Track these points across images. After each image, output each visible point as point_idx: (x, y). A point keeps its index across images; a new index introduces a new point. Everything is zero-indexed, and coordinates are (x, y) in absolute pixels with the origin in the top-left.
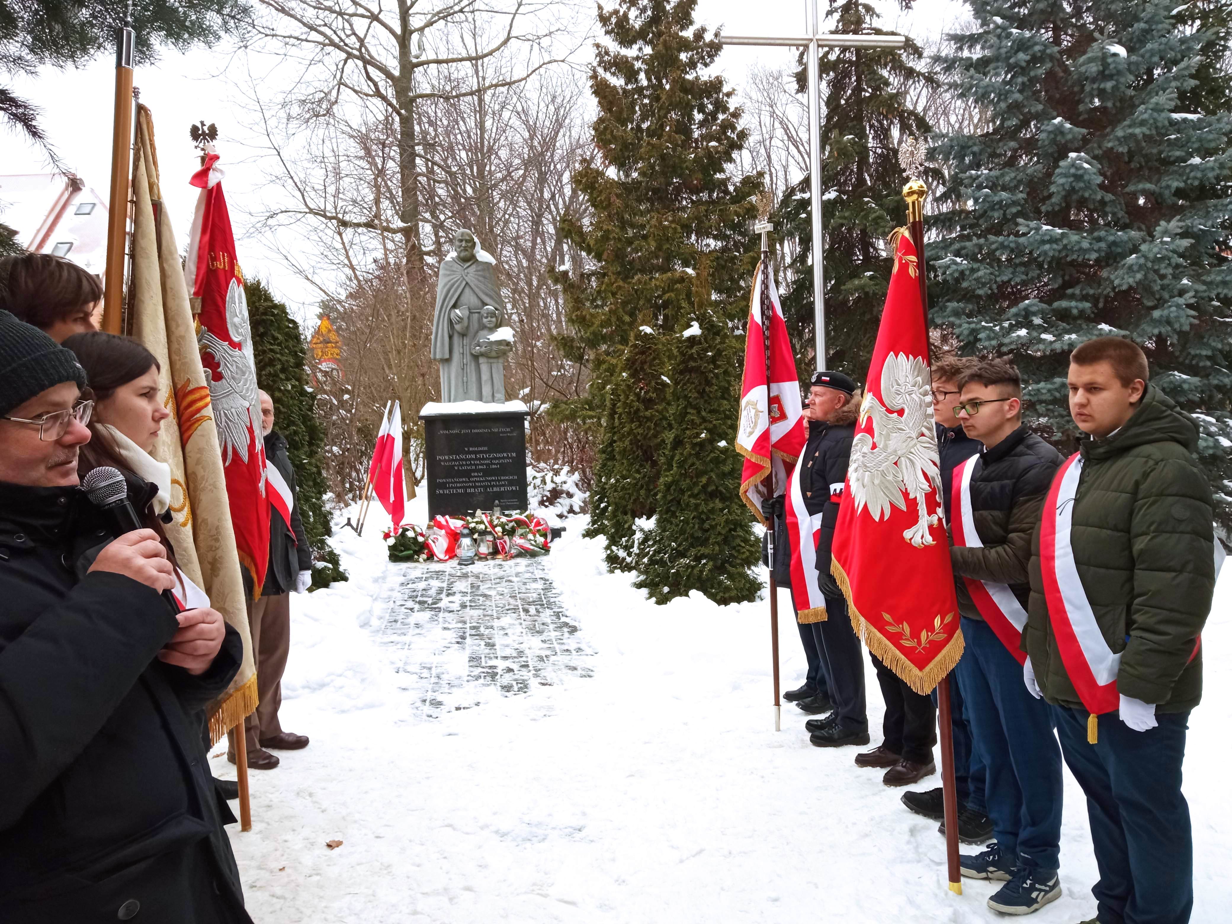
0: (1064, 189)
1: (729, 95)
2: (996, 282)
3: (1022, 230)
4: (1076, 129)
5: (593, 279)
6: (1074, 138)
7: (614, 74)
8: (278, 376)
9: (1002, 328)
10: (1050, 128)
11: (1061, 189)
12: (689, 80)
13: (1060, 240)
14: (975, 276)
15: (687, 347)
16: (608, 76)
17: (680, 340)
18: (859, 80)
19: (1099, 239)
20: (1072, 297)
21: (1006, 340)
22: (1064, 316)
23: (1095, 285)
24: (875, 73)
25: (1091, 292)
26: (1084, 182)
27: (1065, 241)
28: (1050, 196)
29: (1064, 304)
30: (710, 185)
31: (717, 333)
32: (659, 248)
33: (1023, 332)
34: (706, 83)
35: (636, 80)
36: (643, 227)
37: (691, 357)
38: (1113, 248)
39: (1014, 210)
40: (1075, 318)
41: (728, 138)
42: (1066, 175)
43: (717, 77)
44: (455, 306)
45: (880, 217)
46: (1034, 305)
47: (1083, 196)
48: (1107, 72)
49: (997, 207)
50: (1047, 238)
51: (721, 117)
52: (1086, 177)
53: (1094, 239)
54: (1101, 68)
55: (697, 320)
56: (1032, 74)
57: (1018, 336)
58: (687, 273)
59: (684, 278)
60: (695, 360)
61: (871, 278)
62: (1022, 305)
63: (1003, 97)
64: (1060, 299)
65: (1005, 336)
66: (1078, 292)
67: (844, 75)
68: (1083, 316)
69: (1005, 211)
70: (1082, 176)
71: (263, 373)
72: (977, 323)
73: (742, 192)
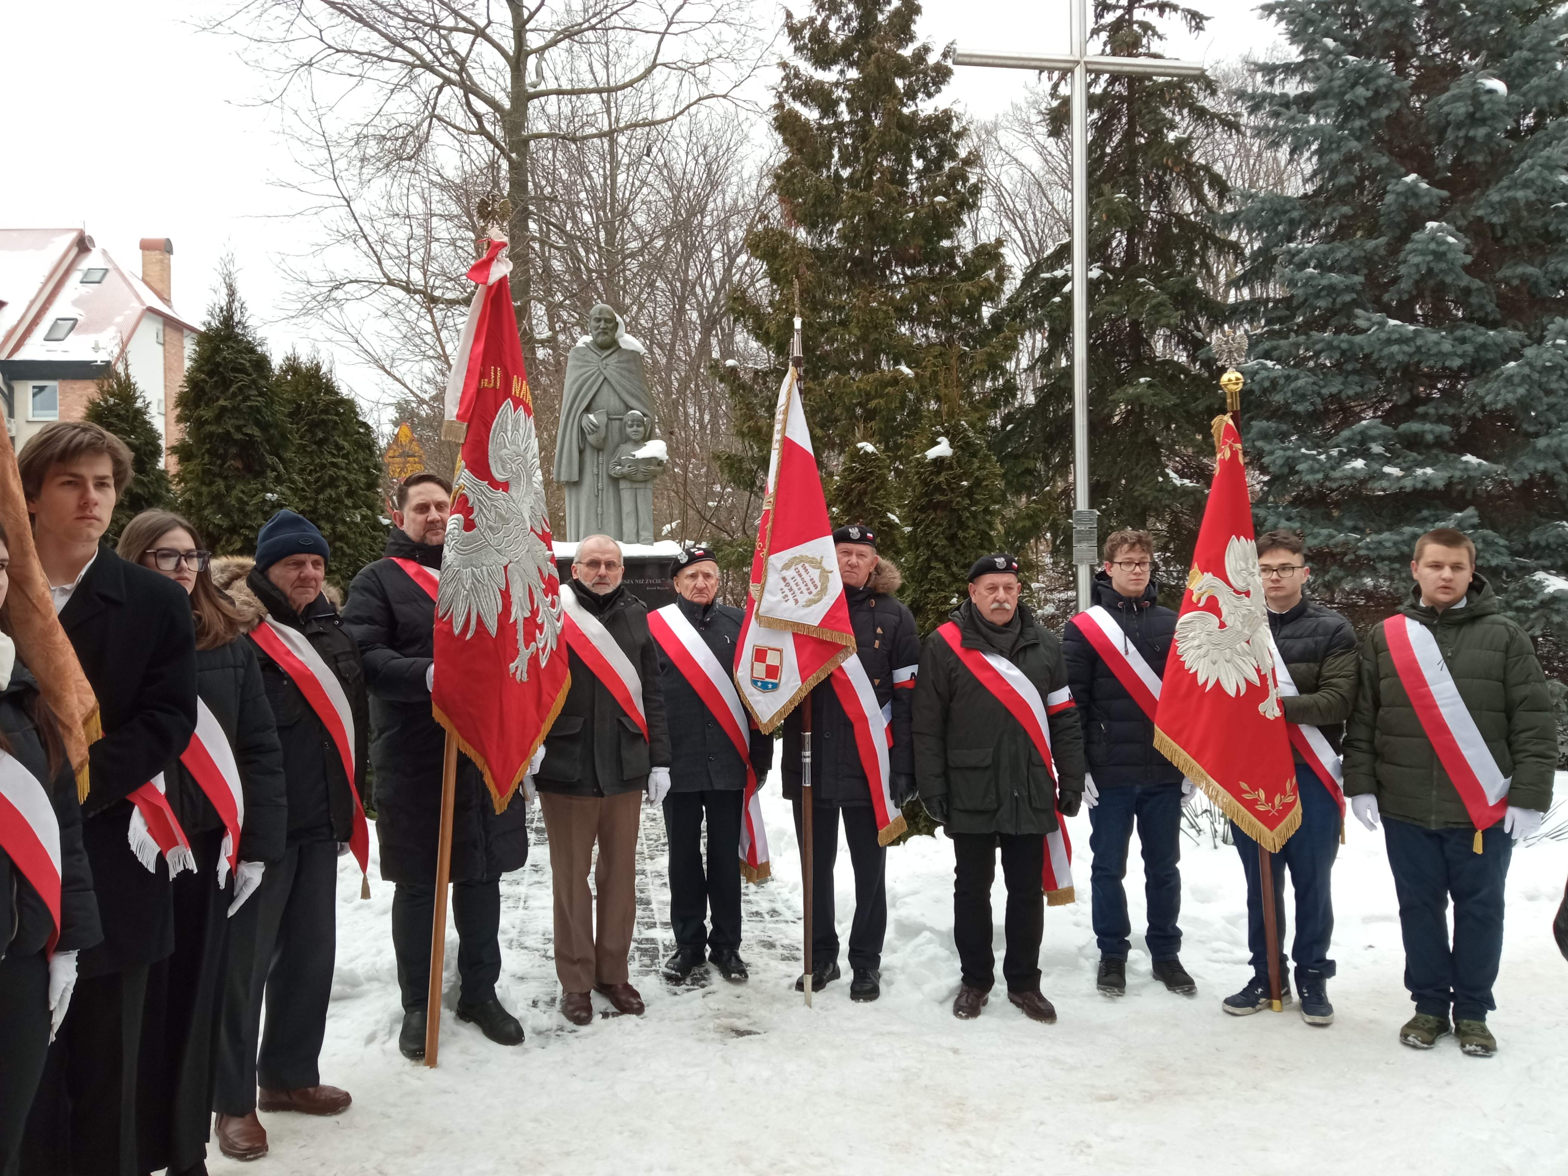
0: (1418, 271)
1: (959, 135)
2: (1319, 394)
3: (1361, 323)
4: (1436, 191)
5: (770, 378)
6: (1431, 203)
7: (805, 104)
8: (342, 502)
9: (1329, 457)
10: (1400, 188)
11: (1413, 270)
12: (907, 117)
13: (1413, 339)
14: (1293, 386)
15: (932, 473)
16: (798, 106)
17: (920, 463)
18: (1131, 122)
19: (1463, 340)
20: (1424, 417)
21: (1337, 474)
22: (1414, 442)
23: (1456, 403)
24: (1155, 111)
25: (1451, 411)
26: (1447, 261)
27: (1419, 342)
28: (1395, 280)
29: (1415, 426)
30: (933, 256)
31: (974, 455)
32: (863, 339)
33: (1359, 463)
34: (929, 118)
35: (835, 113)
36: (841, 308)
37: (938, 488)
38: (1482, 353)
39: (1348, 298)
40: (1429, 447)
41: (957, 192)
42: (1423, 253)
43: (945, 111)
44: (588, 410)
45: (1160, 304)
46: (1375, 427)
47: (1443, 283)
48: (1478, 115)
49: (1324, 293)
50: (1395, 336)
51: (947, 166)
52: (1450, 256)
53: (1455, 339)
54: (1471, 109)
56: (1374, 116)
57: (1354, 469)
58: (902, 373)
59: (896, 380)
60: (943, 492)
61: (1150, 385)
62: (1357, 427)
63: (1334, 146)
64: (1406, 420)
65: (1333, 468)
66: (1432, 411)
67: (1112, 114)
68: (1439, 442)
69: (1334, 300)
70: (1444, 254)
71: (321, 497)
72: (1294, 450)
73: (975, 267)
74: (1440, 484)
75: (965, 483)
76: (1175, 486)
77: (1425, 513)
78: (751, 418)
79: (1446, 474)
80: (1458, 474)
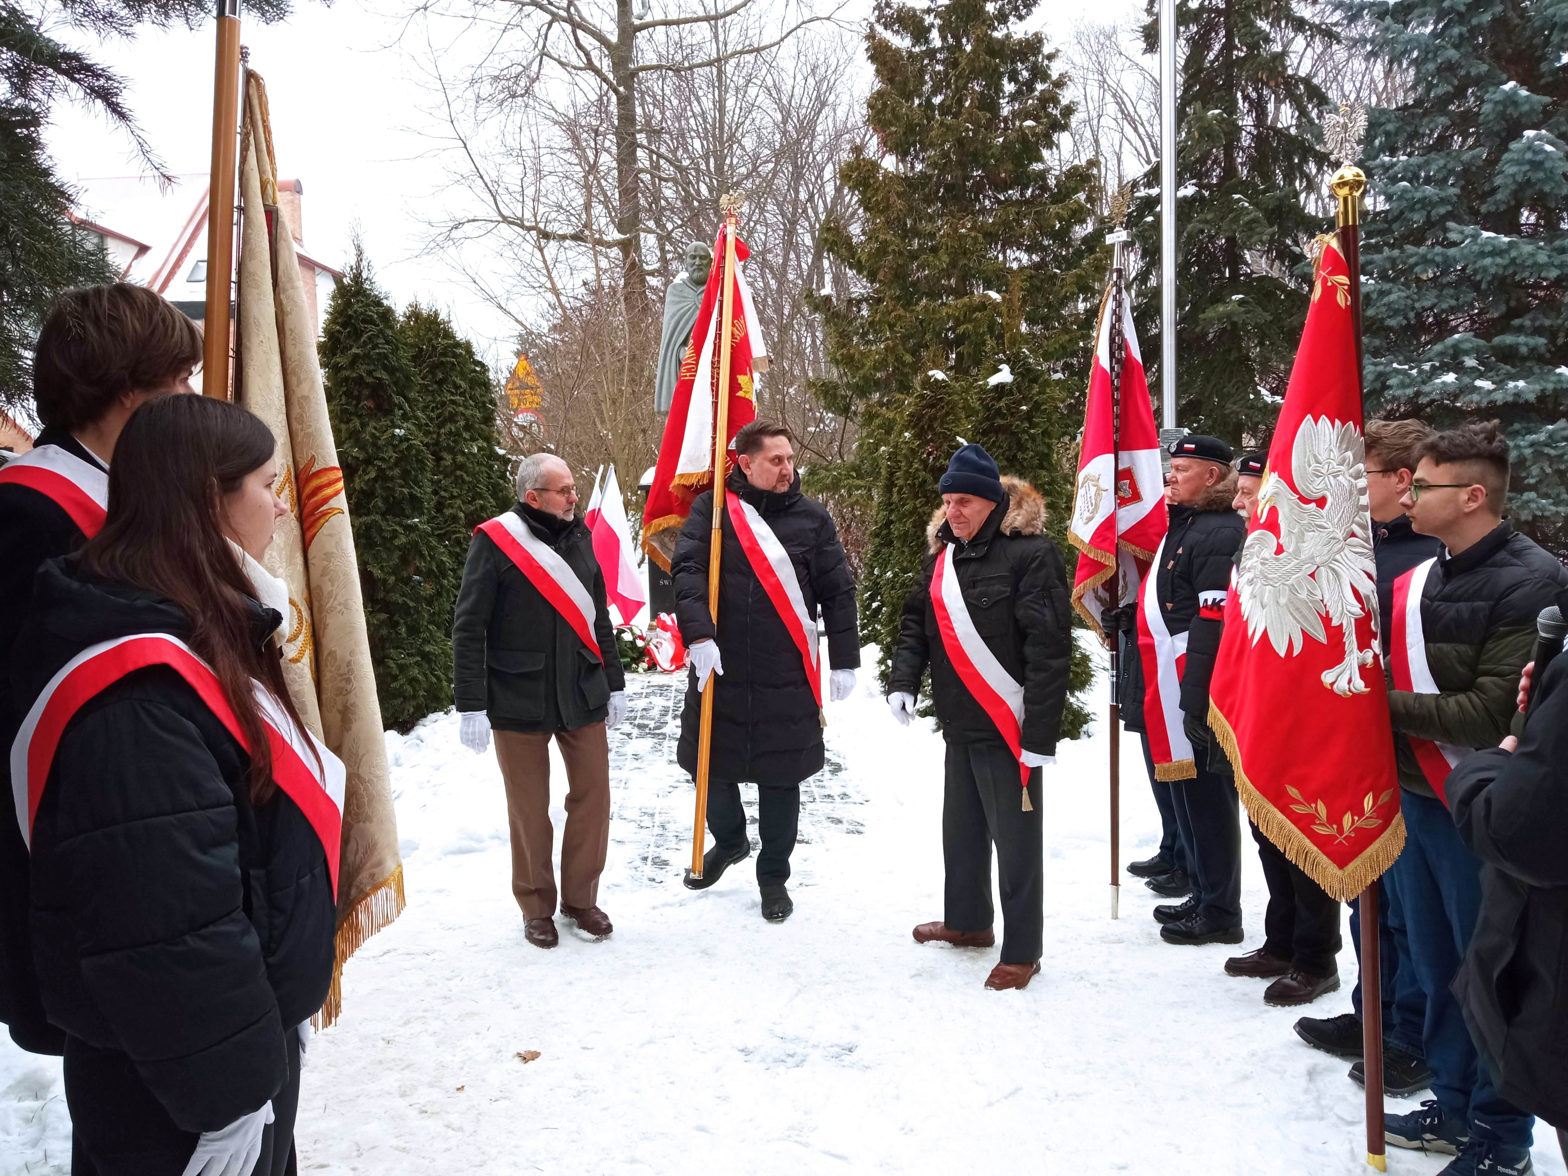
0: (1515, 181)
1: (1050, 57)
2: (1413, 308)
3: (1453, 236)
4: (1536, 98)
5: (864, 305)
6: (1532, 110)
7: (897, 32)
8: (460, 435)
9: (1421, 372)
10: (1497, 97)
11: (1510, 181)
12: (998, 40)
13: (1507, 251)
14: (1385, 300)
15: (993, 399)
16: (889, 36)
17: (983, 390)
18: (1229, 36)
19: (1562, 250)
20: (1520, 330)
21: (1426, 389)
22: (1508, 355)
23: (1553, 314)
24: (1252, 24)
25: (1547, 323)
26: (1544, 170)
27: (1513, 254)
28: (1494, 191)
29: (1508, 339)
30: (1022, 179)
31: (1035, 380)
32: (953, 264)
33: (1450, 377)
34: (1020, 42)
35: (927, 41)
36: (932, 236)
37: (999, 412)
39: (1442, 210)
40: (1524, 359)
41: (1049, 115)
42: (1518, 163)
43: (1036, 34)
44: (685, 343)
45: (1254, 221)
46: (1467, 340)
47: (1541, 191)
49: (1418, 206)
50: (1489, 248)
51: (1040, 87)
52: (1549, 164)
53: (1554, 250)
55: (1007, 362)
56: (1474, 21)
57: (1444, 383)
58: (990, 298)
59: (984, 305)
60: (1004, 417)
61: (1241, 303)
62: (1449, 341)
63: (1430, 55)
64: (1502, 332)
65: (1424, 383)
66: (1528, 323)
67: (1209, 29)
68: (1535, 355)
69: (1429, 212)
70: (1541, 163)
71: (443, 431)
72: (1386, 365)
73: (1067, 188)
74: (1532, 397)
75: (1024, 408)
76: (1265, 403)
77: (1517, 426)
78: (844, 346)
79: (1537, 387)
80: (1550, 386)
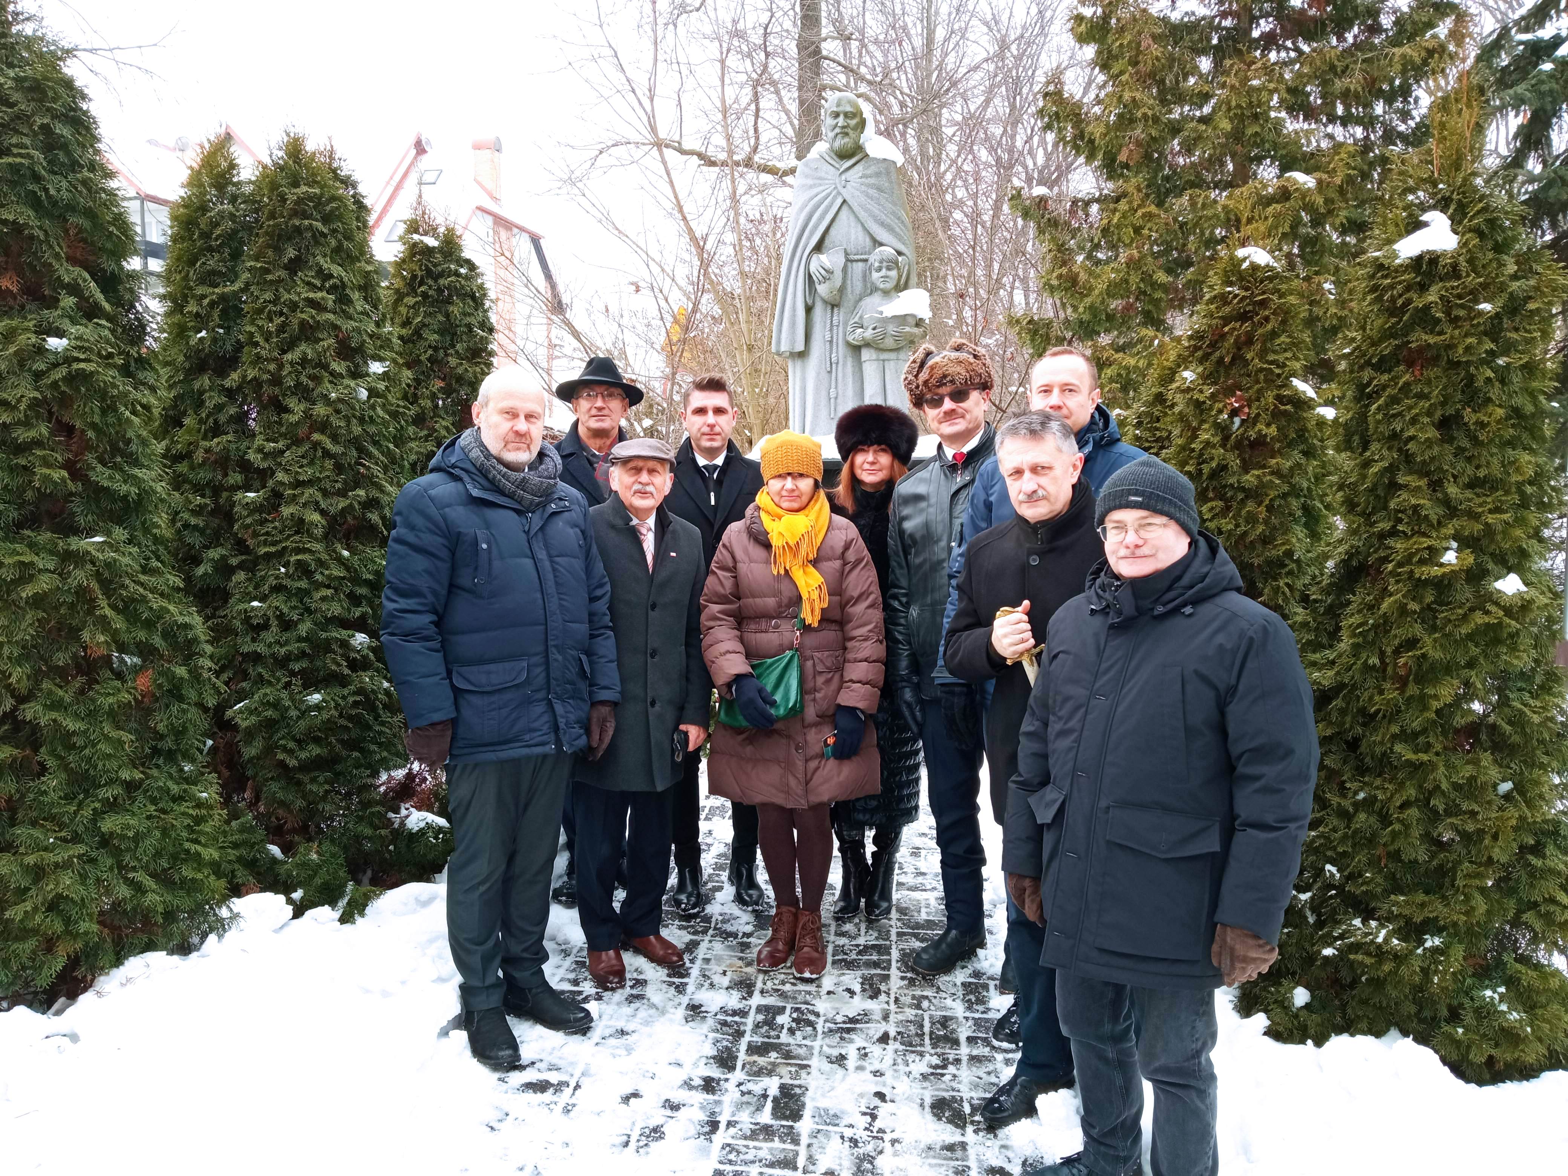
15: (1408, 288)
17: (1384, 268)
37: (1424, 318)
44: (819, 247)
55: (1443, 204)
60: (1433, 327)
73: (1414, 23)
75: (1485, 307)
78: (1064, 263)
